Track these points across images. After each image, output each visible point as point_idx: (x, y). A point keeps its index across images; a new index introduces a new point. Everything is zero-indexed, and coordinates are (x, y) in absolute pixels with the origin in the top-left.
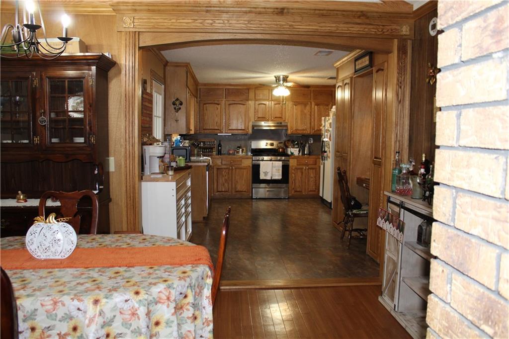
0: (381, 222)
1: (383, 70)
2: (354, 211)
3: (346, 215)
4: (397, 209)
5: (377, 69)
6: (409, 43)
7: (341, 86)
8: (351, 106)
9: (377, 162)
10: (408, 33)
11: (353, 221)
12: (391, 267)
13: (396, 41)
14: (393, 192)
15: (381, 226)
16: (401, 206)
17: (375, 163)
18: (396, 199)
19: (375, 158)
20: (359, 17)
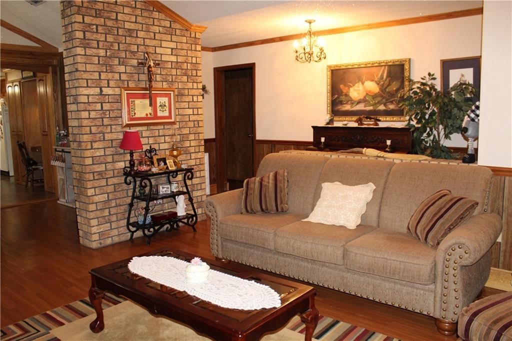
0: (53, 163)
1: (43, 80)
2: (33, 167)
3: (28, 170)
4: (60, 153)
5: (39, 79)
6: (58, 68)
7: (11, 86)
8: (21, 100)
9: (45, 134)
10: (57, 64)
11: (33, 173)
12: (62, 183)
13: (50, 68)
14: (57, 146)
15: (53, 164)
16: (63, 151)
17: (44, 135)
18: (59, 148)
19: (44, 132)
20: (29, 54)
